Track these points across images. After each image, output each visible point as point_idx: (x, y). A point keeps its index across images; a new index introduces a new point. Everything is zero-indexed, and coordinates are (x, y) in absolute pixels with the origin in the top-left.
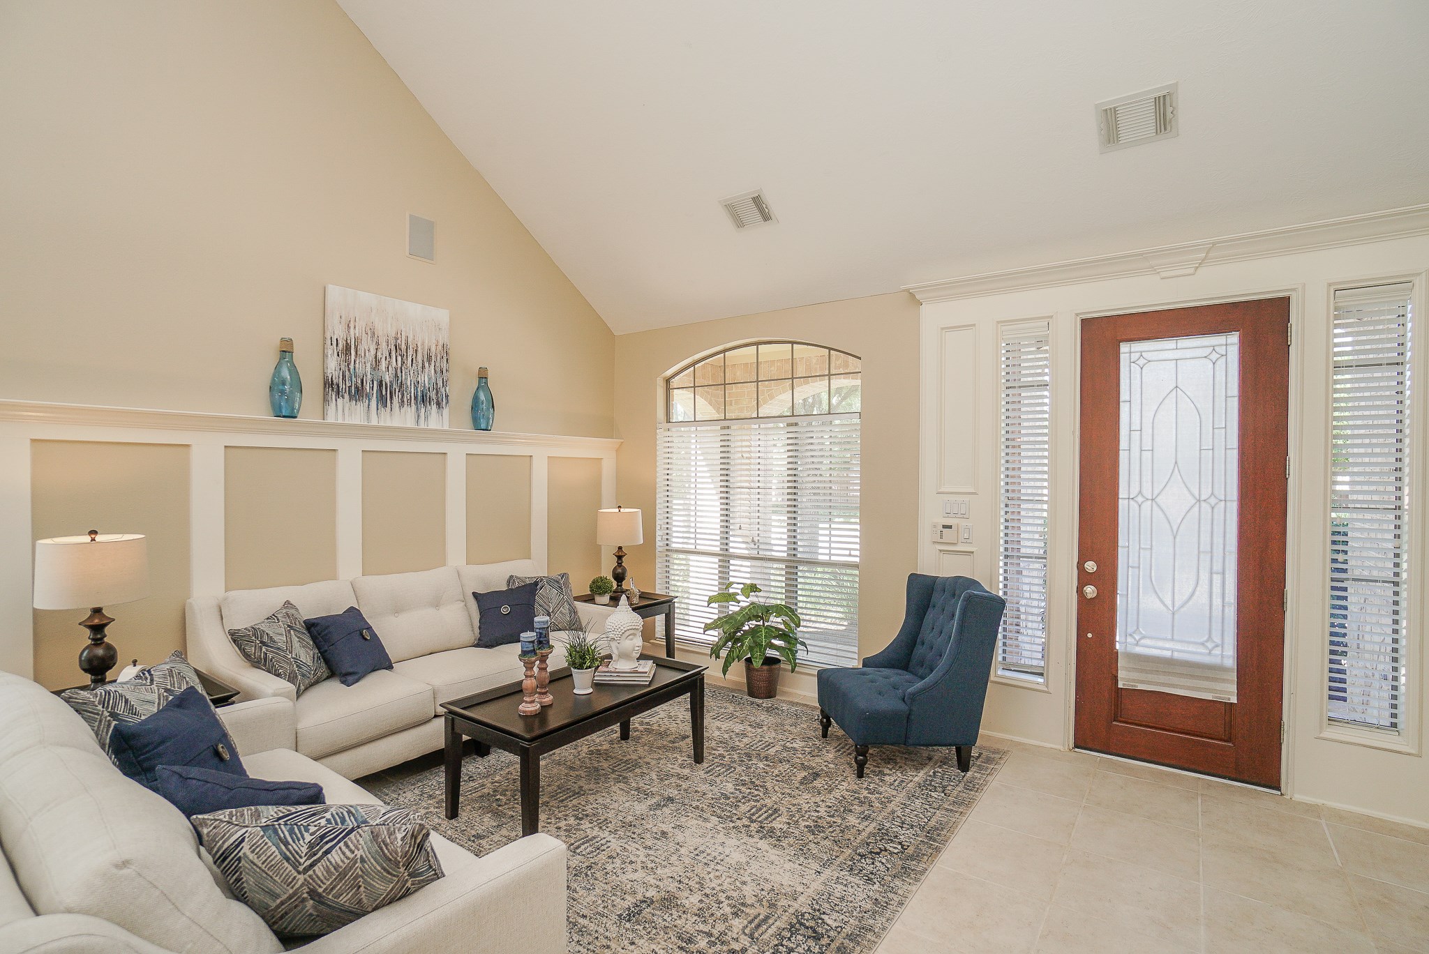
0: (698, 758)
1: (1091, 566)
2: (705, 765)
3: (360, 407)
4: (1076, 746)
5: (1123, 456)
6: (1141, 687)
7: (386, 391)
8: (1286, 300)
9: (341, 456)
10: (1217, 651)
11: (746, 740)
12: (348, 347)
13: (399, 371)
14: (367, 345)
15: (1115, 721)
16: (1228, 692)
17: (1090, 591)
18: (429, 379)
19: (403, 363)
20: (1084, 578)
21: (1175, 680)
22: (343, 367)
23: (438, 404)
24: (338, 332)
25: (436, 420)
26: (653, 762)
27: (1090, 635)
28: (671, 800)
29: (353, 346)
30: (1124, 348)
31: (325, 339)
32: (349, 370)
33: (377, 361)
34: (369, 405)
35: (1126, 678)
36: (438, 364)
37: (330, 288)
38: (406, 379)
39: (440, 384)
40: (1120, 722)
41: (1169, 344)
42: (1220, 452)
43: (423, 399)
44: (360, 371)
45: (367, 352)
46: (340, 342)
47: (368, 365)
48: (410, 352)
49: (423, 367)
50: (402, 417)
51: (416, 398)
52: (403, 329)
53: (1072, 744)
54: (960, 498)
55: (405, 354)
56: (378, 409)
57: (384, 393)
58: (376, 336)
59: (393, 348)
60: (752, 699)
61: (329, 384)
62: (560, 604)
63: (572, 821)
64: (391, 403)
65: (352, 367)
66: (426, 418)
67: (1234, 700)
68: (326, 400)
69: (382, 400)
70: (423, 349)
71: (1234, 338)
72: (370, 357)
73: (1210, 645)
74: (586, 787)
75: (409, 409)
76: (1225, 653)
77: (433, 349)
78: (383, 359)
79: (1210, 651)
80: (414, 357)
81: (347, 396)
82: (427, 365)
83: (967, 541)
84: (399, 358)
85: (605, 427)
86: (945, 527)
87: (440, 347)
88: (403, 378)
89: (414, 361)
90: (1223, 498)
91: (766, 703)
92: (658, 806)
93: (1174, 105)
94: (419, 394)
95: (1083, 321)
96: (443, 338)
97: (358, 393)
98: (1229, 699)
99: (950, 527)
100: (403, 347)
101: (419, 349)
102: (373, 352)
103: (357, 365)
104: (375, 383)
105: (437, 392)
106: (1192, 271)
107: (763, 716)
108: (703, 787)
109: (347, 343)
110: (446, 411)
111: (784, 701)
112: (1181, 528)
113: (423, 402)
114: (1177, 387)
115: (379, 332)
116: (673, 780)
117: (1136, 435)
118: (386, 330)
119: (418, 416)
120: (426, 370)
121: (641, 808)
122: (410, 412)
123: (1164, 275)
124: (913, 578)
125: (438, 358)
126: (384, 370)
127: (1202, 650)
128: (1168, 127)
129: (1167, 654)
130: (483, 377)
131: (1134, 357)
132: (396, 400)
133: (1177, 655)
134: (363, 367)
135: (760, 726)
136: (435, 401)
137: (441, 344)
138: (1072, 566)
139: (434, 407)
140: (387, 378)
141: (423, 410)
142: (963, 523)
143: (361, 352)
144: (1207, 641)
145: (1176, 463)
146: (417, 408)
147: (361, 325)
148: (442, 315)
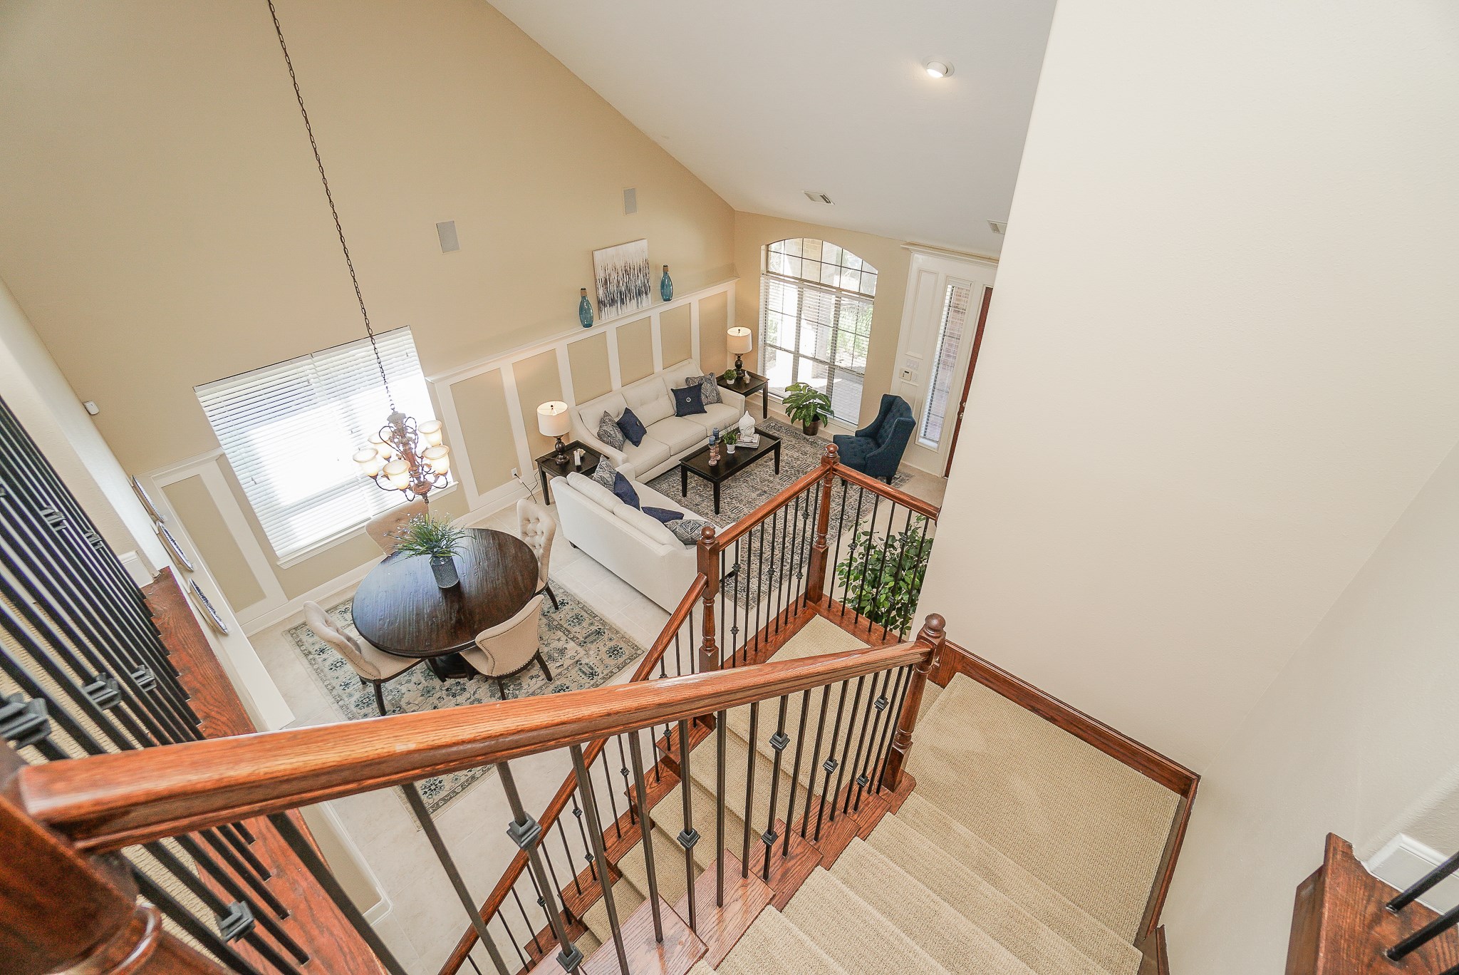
0: (777, 472)
2: (780, 475)
3: (614, 308)
4: (946, 475)
7: (624, 296)
9: (608, 334)
11: (799, 462)
12: (606, 281)
13: (628, 283)
14: (614, 276)
18: (641, 282)
19: (629, 278)
20: (962, 409)
22: (605, 291)
23: (646, 293)
24: (601, 274)
25: (646, 301)
26: (758, 473)
28: (765, 492)
29: (608, 279)
31: (596, 280)
32: (608, 292)
33: (618, 282)
34: (617, 306)
36: (644, 272)
37: (595, 254)
38: (631, 286)
39: (646, 282)
43: (640, 293)
44: (612, 290)
45: (614, 279)
46: (603, 280)
47: (615, 286)
48: (632, 271)
49: (638, 276)
50: (631, 306)
51: (636, 294)
52: (628, 260)
53: (944, 474)
54: (915, 360)
55: (630, 273)
56: (621, 307)
57: (623, 298)
58: (617, 269)
59: (624, 272)
60: (805, 435)
61: (601, 302)
62: (712, 392)
63: (729, 500)
64: (626, 301)
65: (609, 290)
66: (641, 302)
68: (600, 310)
69: (622, 301)
72: (615, 281)
74: (732, 485)
77: (642, 264)
78: (621, 280)
80: (634, 273)
81: (608, 305)
82: (639, 274)
83: (915, 381)
84: (627, 277)
85: (730, 272)
86: (906, 372)
87: (645, 262)
89: (634, 275)
91: (811, 438)
92: (760, 495)
94: (637, 291)
95: (986, 288)
96: (646, 256)
97: (612, 302)
99: (909, 373)
100: (629, 269)
101: (636, 267)
102: (616, 278)
103: (611, 288)
104: (619, 294)
105: (645, 287)
107: (808, 448)
108: (778, 487)
109: (605, 279)
110: (649, 295)
111: (820, 438)
113: (639, 295)
115: (618, 267)
116: (766, 482)
118: (620, 264)
119: (638, 303)
120: (640, 277)
121: (754, 495)
122: (634, 302)
124: (885, 396)
125: (644, 268)
126: (622, 285)
130: (665, 270)
132: (628, 299)
134: (613, 288)
135: (806, 454)
136: (644, 292)
137: (645, 260)
138: (958, 402)
139: (644, 295)
140: (623, 290)
141: (640, 299)
142: (914, 372)
143: (612, 281)
146: (637, 300)
147: (610, 267)
148: (644, 244)
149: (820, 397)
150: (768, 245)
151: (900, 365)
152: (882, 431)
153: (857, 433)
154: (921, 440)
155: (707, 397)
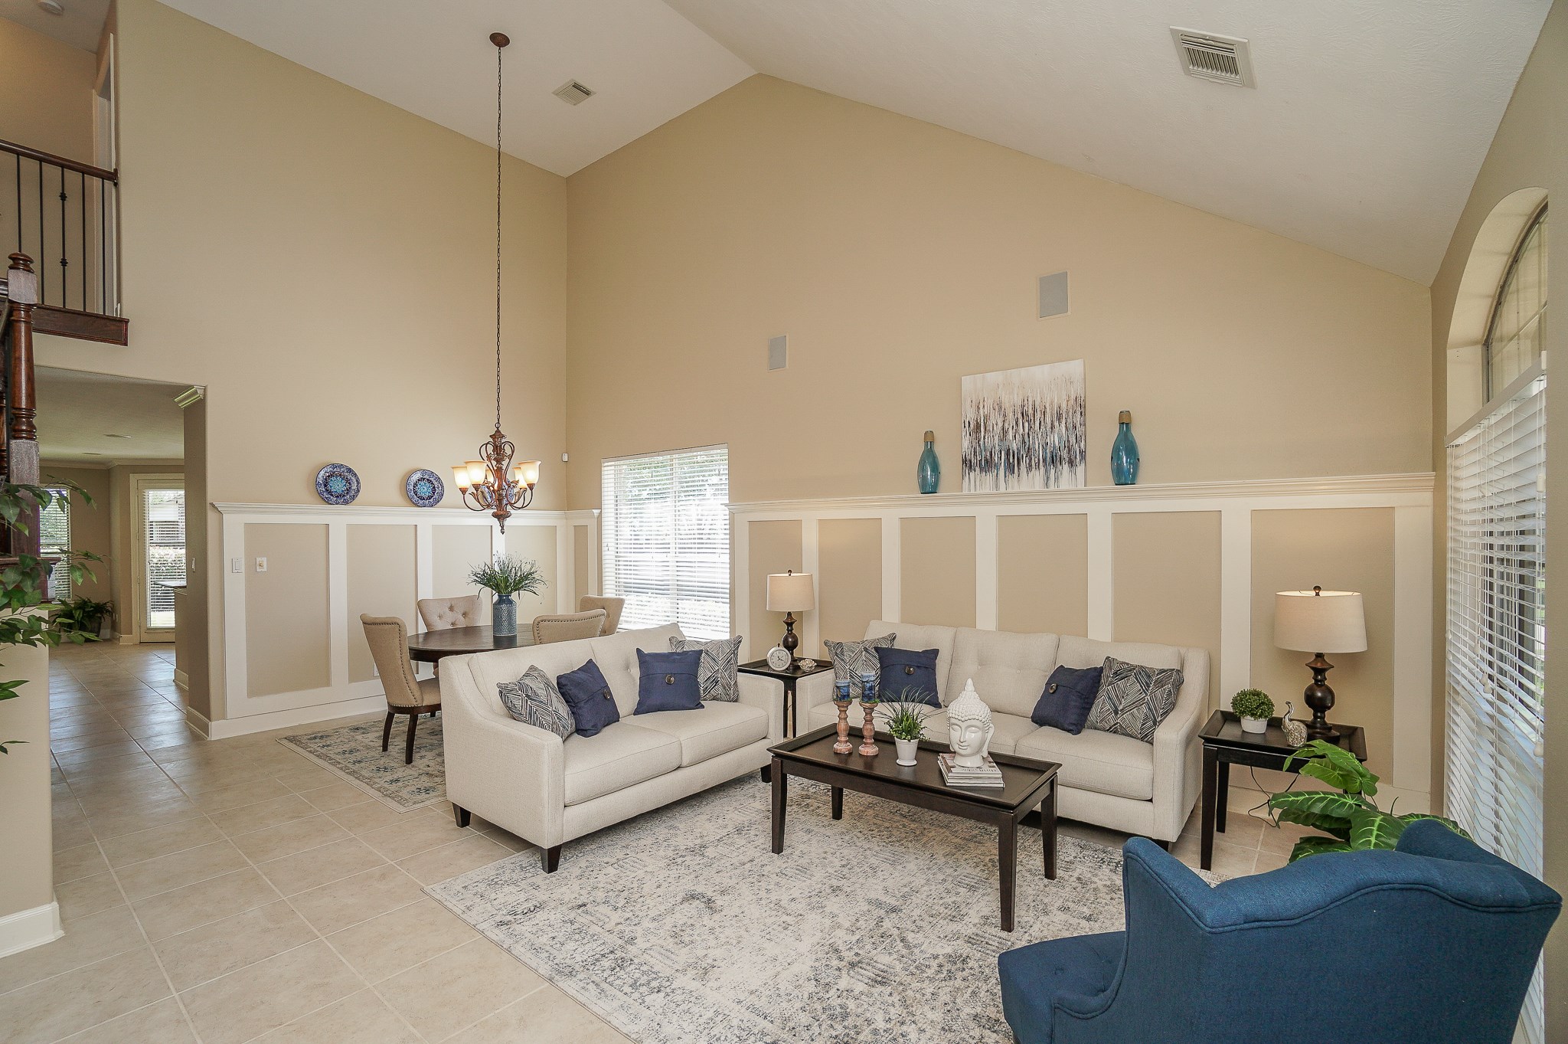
3: (989, 478)
7: (1014, 458)
9: (978, 521)
12: (978, 426)
13: (1026, 436)
14: (996, 421)
18: (1060, 438)
19: (1030, 428)
22: (974, 444)
23: (1071, 463)
24: (971, 415)
25: (1067, 478)
29: (982, 424)
31: (959, 424)
32: (979, 446)
33: (1004, 432)
34: (997, 474)
36: (1070, 420)
37: (964, 378)
38: (1034, 443)
39: (1073, 440)
43: (1054, 460)
44: (989, 445)
45: (995, 426)
46: (971, 423)
47: (996, 438)
48: (1038, 415)
49: (1053, 427)
50: (1031, 481)
51: (1044, 460)
52: (1030, 395)
55: (1032, 418)
56: (1005, 477)
57: (1011, 461)
58: (1003, 409)
59: (1020, 416)
61: (967, 464)
64: (1019, 469)
65: (982, 442)
66: (1056, 479)
68: (963, 476)
69: (1010, 468)
70: (1052, 409)
72: (998, 430)
75: (1037, 472)
77: (1064, 406)
78: (1010, 429)
80: (1042, 419)
81: (978, 469)
82: (1056, 424)
84: (1026, 424)
87: (1072, 402)
88: (1031, 442)
89: (1042, 423)
94: (1049, 455)
96: (1076, 390)
97: (988, 465)
100: (1031, 411)
101: (1048, 410)
102: (1000, 425)
103: (986, 440)
104: (1003, 453)
105: (1069, 450)
109: (977, 423)
110: (1080, 469)
113: (1053, 462)
115: (1006, 404)
118: (1012, 400)
119: (1048, 478)
120: (1056, 429)
122: (1038, 476)
125: (1070, 414)
126: (1011, 439)
130: (1125, 423)
132: (1023, 466)
134: (992, 441)
136: (1067, 459)
137: (1073, 397)
139: (1066, 466)
140: (1014, 446)
141: (1053, 471)
143: (990, 428)
146: (1046, 471)
147: (989, 403)
148: (1075, 368)
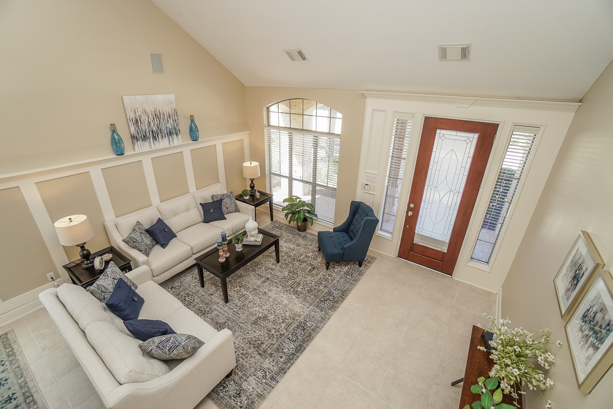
0: (278, 261)
1: (412, 205)
2: (280, 264)
3: (147, 143)
4: (398, 256)
5: (429, 171)
6: (420, 244)
7: (155, 134)
8: (497, 125)
9: (144, 162)
10: (445, 237)
11: (294, 252)
12: (137, 121)
13: (159, 125)
14: (144, 118)
15: (411, 251)
16: (445, 249)
17: (410, 213)
18: (171, 125)
19: (159, 121)
20: (409, 209)
21: (430, 243)
22: (137, 129)
23: (176, 134)
24: (132, 115)
25: (177, 141)
26: (264, 263)
27: (408, 226)
28: (268, 279)
29: (139, 120)
30: (438, 131)
31: (127, 119)
32: (139, 130)
33: (149, 123)
34: (150, 141)
35: (416, 240)
36: (173, 118)
37: (124, 97)
38: (162, 127)
39: (176, 126)
40: (412, 252)
41: (454, 133)
42: (461, 176)
43: (170, 134)
44: (144, 129)
45: (145, 120)
46: (133, 119)
47: (146, 126)
48: (162, 116)
49: (168, 121)
50: (163, 143)
51: (167, 134)
52: (157, 107)
53: (397, 255)
54: (372, 175)
55: (160, 117)
56: (153, 142)
57: (155, 135)
58: (147, 113)
59: (155, 116)
60: (298, 232)
61: (133, 137)
62: (231, 204)
63: (238, 288)
64: (158, 138)
65: (140, 128)
66: (173, 141)
67: (446, 252)
68: (133, 143)
69: (155, 138)
70: (166, 113)
71: (476, 136)
72: (146, 122)
73: (443, 235)
74: (243, 274)
75: (165, 139)
76: (447, 239)
77: (170, 112)
78: (152, 122)
79: (442, 237)
80: (163, 118)
81: (141, 140)
82: (169, 119)
83: (373, 190)
84: (158, 120)
85: (244, 126)
86: (366, 184)
87: (173, 111)
88: (161, 127)
89: (164, 119)
90: (458, 191)
91: (303, 234)
92: (264, 282)
93: (469, 51)
94: (168, 132)
95: (426, 117)
96: (174, 106)
97: (145, 138)
98: (444, 251)
99: (368, 185)
100: (159, 114)
101: (165, 114)
102: (147, 120)
103: (142, 127)
104: (150, 132)
105: (175, 129)
106: (468, 106)
107: (301, 241)
108: (279, 274)
109: (136, 119)
110: (180, 136)
111: (309, 233)
112: (443, 198)
113: (170, 135)
114: (453, 150)
115: (148, 111)
116: (269, 270)
117: (435, 164)
118: (150, 109)
119: (169, 141)
120: (169, 122)
121: (259, 282)
122: (166, 140)
123: (458, 106)
124: (353, 202)
125: (173, 115)
126: (153, 126)
127: (440, 236)
128: (466, 58)
129: (430, 236)
130: (192, 119)
131: (441, 135)
132: (160, 137)
133: (432, 237)
134: (144, 127)
135: (299, 245)
136: (175, 133)
137: (173, 109)
138: (406, 204)
139: (175, 135)
140: (155, 129)
141: (171, 138)
142: (373, 184)
143: (142, 121)
144: (442, 234)
145: (446, 177)
146: (169, 138)
147: (140, 110)
148: (172, 97)
149: (307, 205)
150: (268, 108)
151: (362, 180)
152: (352, 227)
153: (335, 230)
154: (379, 232)
155: (227, 208)
